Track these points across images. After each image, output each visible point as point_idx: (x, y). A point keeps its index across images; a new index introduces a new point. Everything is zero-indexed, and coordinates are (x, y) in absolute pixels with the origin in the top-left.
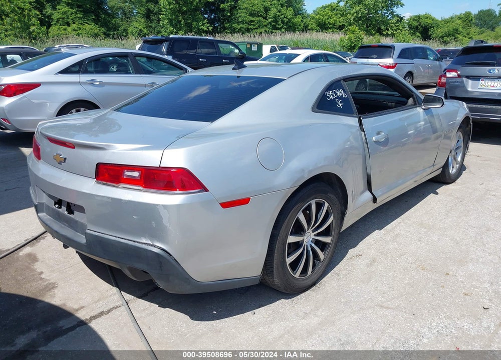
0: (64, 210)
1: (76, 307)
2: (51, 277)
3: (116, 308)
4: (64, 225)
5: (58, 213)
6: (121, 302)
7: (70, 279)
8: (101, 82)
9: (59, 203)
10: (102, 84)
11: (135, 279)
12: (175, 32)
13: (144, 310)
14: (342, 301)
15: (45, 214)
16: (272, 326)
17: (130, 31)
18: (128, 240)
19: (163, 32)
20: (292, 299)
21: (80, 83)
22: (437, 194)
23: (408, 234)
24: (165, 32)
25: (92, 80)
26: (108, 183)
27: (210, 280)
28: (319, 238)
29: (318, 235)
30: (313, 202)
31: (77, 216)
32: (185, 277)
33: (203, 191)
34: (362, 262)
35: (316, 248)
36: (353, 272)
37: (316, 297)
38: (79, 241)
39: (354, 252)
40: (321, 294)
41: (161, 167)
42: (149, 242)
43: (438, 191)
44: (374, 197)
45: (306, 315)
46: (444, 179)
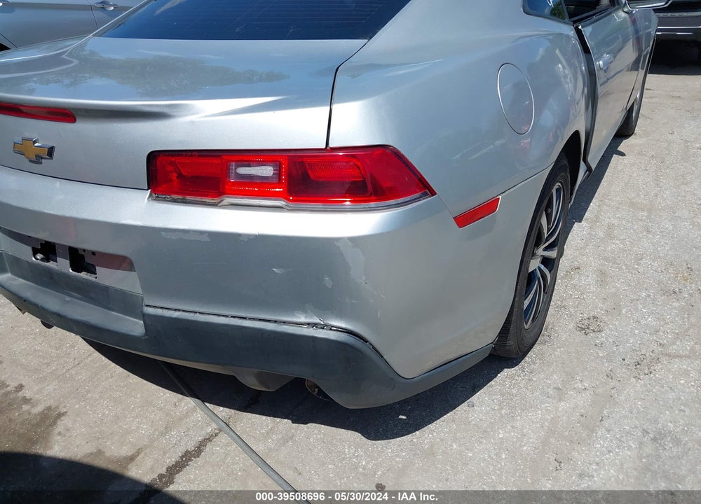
0: (62, 265)
1: (126, 451)
2: (46, 392)
3: (208, 439)
4: (72, 296)
5: (50, 272)
6: (214, 426)
7: (88, 391)
9: (48, 250)
11: (264, 389)
13: (268, 433)
14: (601, 355)
15: (10, 274)
16: (518, 424)
18: (260, 320)
20: (520, 366)
22: (622, 154)
23: (624, 222)
26: (188, 198)
27: (425, 370)
28: (547, 254)
29: (546, 249)
30: (554, 191)
31: (105, 276)
32: (390, 377)
33: (425, 195)
34: (588, 280)
35: (546, 271)
36: (584, 299)
37: (555, 356)
38: (124, 331)
39: (564, 264)
40: (559, 348)
41: (331, 148)
42: (316, 320)
43: (620, 149)
44: (589, 169)
45: (560, 393)
46: (625, 130)
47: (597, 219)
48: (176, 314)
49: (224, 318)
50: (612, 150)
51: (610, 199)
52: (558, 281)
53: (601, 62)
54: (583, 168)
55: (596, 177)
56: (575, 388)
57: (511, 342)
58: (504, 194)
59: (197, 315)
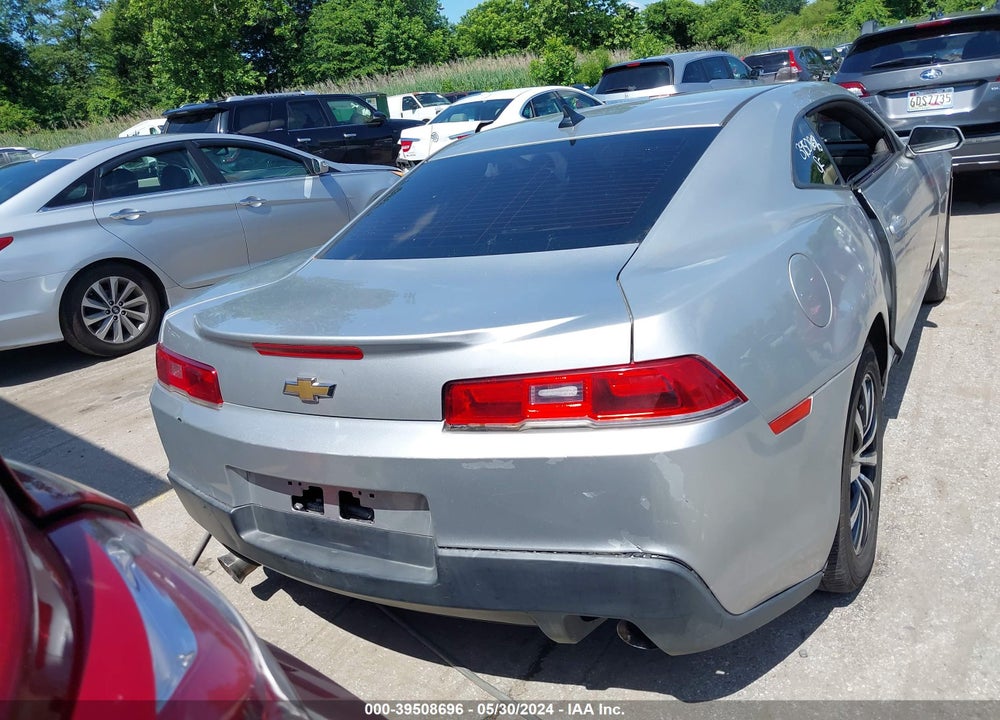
0: (332, 512)
4: (339, 548)
8: (143, 214)
9: (312, 496)
10: (146, 218)
11: (567, 641)
12: (190, 97)
14: (957, 583)
15: (258, 531)
16: (868, 674)
17: (90, 107)
19: (164, 99)
20: (855, 603)
21: (98, 222)
23: (955, 414)
24: (169, 98)
25: (122, 212)
26: (486, 425)
27: (753, 605)
28: (866, 460)
29: (864, 454)
30: (864, 384)
31: (385, 520)
32: (716, 612)
33: (737, 401)
34: (920, 491)
35: (868, 482)
36: (921, 515)
37: (898, 588)
38: (411, 581)
39: (887, 474)
40: (901, 578)
41: (636, 363)
42: (633, 548)
43: (930, 319)
44: (898, 351)
45: (914, 633)
46: (934, 295)
47: (917, 414)
48: (475, 554)
49: (529, 554)
50: (922, 321)
51: (930, 387)
52: (883, 495)
53: (892, 227)
54: (891, 351)
55: (906, 359)
56: (931, 626)
57: (841, 571)
58: (815, 394)
59: (499, 552)
